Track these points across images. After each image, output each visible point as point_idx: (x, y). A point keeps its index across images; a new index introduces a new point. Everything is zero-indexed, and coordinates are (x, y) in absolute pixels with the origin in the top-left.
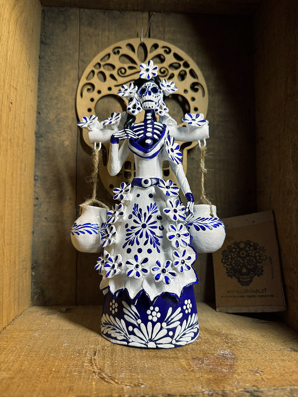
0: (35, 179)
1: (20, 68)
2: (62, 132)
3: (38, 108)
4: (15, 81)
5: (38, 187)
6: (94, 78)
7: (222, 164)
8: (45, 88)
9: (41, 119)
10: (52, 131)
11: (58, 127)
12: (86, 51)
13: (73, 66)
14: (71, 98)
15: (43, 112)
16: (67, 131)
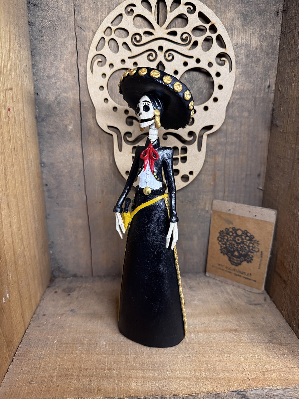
0: (41, 166)
1: (11, 59)
2: (64, 114)
3: (35, 88)
4: (9, 81)
5: (46, 174)
7: (234, 147)
8: (39, 64)
9: (39, 100)
10: (53, 115)
11: (59, 109)
12: (83, 14)
13: (70, 35)
14: (70, 75)
15: (41, 92)
16: (69, 114)
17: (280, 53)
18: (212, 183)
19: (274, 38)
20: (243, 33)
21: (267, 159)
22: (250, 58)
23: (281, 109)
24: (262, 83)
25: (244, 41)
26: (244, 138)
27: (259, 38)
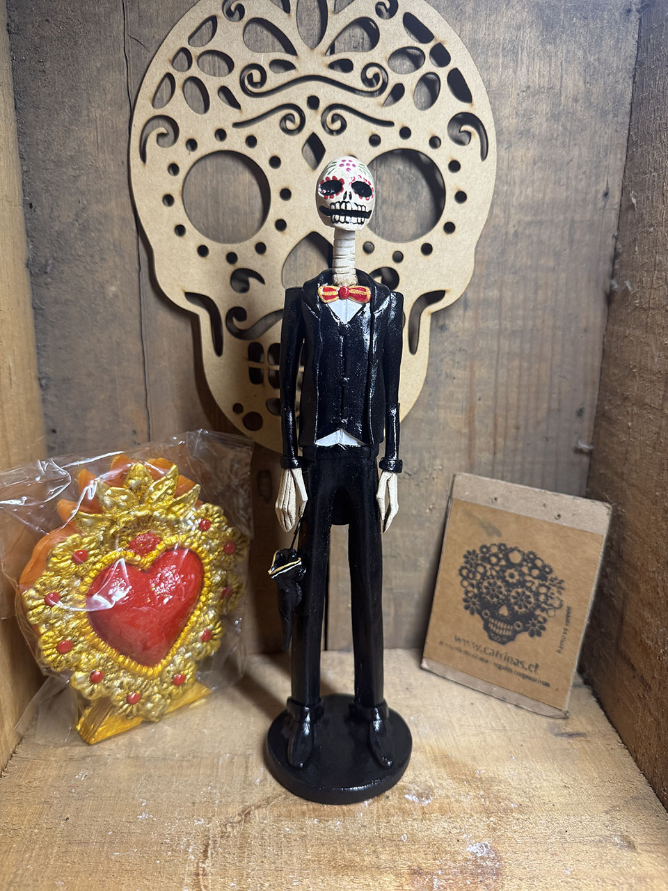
0: (41, 386)
2: (97, 259)
3: (23, 190)
5: (52, 403)
6: (173, 98)
7: (518, 341)
8: (35, 129)
9: (35, 221)
10: (70, 258)
11: (85, 244)
12: (143, 7)
13: (111, 57)
14: (112, 160)
15: (39, 201)
16: (110, 256)
17: (633, 113)
18: (465, 430)
19: (621, 74)
20: (542, 62)
21: (601, 374)
22: (560, 123)
23: (637, 249)
24: (589, 186)
25: (544, 82)
26: (543, 321)
27: (583, 74)
